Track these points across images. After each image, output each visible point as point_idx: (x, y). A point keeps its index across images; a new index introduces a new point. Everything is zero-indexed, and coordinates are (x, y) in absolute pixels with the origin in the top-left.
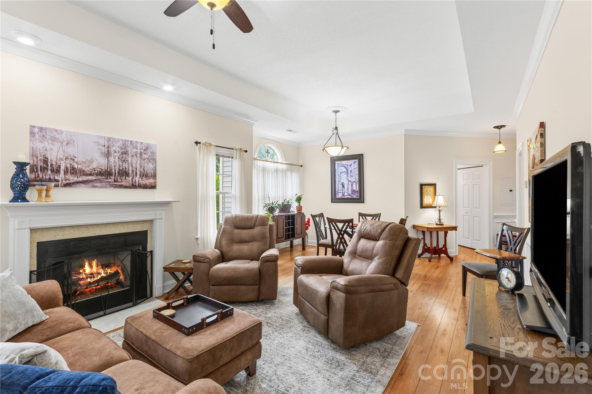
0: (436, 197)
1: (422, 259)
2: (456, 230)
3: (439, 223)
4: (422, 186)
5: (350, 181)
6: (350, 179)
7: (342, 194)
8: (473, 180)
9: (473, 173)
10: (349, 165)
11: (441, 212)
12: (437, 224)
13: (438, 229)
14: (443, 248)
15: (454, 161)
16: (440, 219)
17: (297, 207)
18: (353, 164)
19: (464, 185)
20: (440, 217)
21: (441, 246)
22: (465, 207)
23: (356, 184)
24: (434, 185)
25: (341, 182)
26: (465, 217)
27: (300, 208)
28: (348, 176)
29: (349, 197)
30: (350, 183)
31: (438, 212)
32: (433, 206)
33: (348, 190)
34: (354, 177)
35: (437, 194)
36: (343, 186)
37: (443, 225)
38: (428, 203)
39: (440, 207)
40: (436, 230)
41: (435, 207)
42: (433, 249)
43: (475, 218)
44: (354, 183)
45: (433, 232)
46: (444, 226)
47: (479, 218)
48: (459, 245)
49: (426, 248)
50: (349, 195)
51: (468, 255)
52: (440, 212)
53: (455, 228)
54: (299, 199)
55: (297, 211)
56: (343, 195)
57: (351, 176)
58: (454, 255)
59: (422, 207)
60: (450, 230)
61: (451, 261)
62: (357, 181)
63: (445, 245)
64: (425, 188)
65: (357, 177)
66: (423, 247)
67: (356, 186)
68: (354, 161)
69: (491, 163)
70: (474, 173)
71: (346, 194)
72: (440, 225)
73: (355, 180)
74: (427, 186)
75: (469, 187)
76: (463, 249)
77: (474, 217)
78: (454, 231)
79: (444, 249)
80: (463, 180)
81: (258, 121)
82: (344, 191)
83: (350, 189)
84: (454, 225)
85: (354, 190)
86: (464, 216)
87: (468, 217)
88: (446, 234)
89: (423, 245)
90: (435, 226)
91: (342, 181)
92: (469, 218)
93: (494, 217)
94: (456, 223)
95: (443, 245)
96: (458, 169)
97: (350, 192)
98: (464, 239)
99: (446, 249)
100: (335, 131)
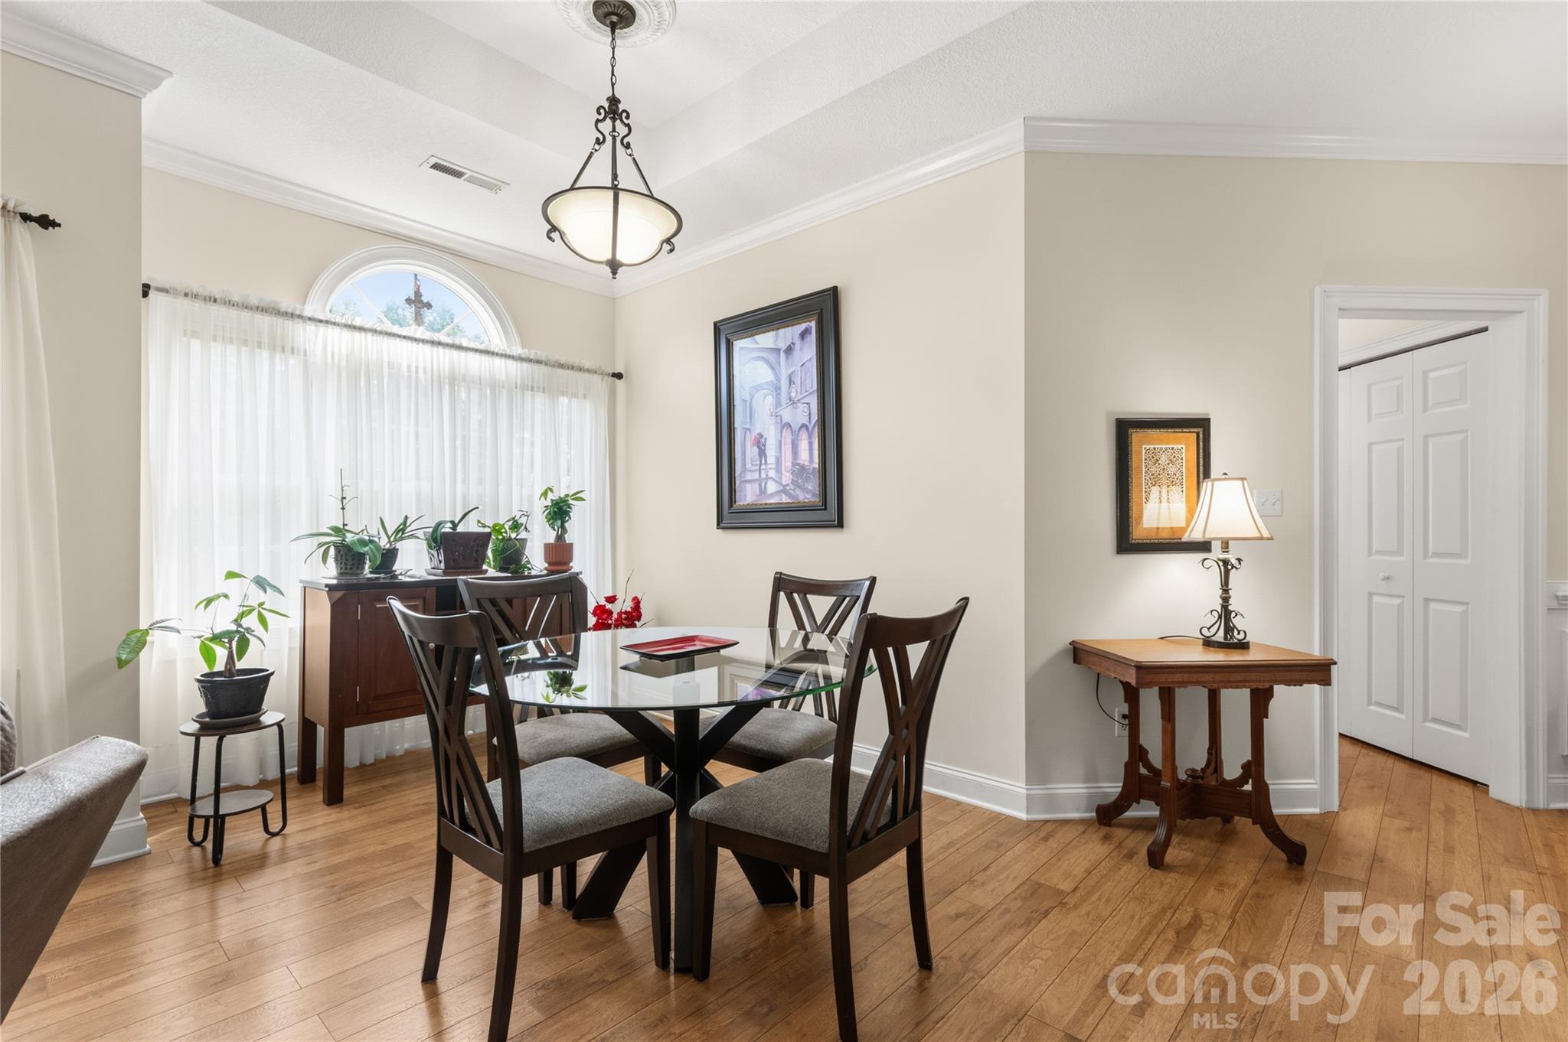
0: (1206, 486)
1: (1119, 833)
2: (1326, 681)
3: (1220, 637)
4: (1125, 429)
5: (788, 425)
6: (787, 415)
7: (756, 486)
8: (1425, 409)
9: (1425, 374)
10: (784, 347)
11: (1233, 573)
12: (1208, 643)
13: (1218, 677)
14: (1242, 780)
15: (1317, 289)
16: (1226, 614)
17: (547, 546)
18: (798, 342)
19: (1370, 444)
20: (1226, 600)
21: (1232, 770)
22: (1379, 552)
23: (810, 437)
24: (1200, 426)
25: (754, 434)
26: (1376, 599)
27: (559, 553)
28: (778, 404)
29: (785, 499)
30: (788, 436)
31: (1215, 575)
32: (1185, 538)
33: (778, 470)
34: (801, 407)
35: (1213, 475)
36: (762, 453)
37: (1243, 646)
38: (1164, 524)
39: (1225, 545)
40: (1208, 677)
41: (1204, 546)
42: (1185, 783)
43: (1433, 606)
44: (804, 435)
45: (1177, 690)
46: (1252, 656)
47: (1459, 609)
48: (1341, 735)
49: (1143, 771)
50: (784, 491)
51: (1401, 814)
52: (1227, 572)
53: (1319, 672)
54: (559, 512)
55: (550, 564)
56: (763, 492)
57: (793, 403)
58: (1316, 810)
59: (1128, 542)
60: (1289, 683)
61: (1289, 861)
62: (813, 422)
63: (1254, 768)
64: (1143, 445)
65: (814, 401)
66: (1127, 765)
67: (811, 444)
68: (803, 326)
69: (1541, 304)
70: (1431, 375)
71: (772, 487)
72: (1227, 645)
73: (805, 421)
74: (1154, 433)
75: (1400, 451)
76: (1367, 760)
77: (1427, 600)
78: (1316, 687)
79: (1248, 787)
80: (1369, 420)
81: (170, 73)
82: (763, 476)
83: (787, 462)
84: (1316, 652)
85: (803, 467)
86: (1371, 594)
87: (1397, 601)
88: (1260, 703)
89: (1126, 758)
90: (1198, 656)
91: (758, 429)
92: (1400, 607)
93: (1554, 604)
94: (1326, 641)
95: (1246, 767)
96: (1341, 369)
97: (787, 478)
98: (1373, 708)
99: (1262, 789)
100: (606, 126)
